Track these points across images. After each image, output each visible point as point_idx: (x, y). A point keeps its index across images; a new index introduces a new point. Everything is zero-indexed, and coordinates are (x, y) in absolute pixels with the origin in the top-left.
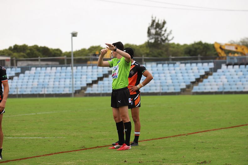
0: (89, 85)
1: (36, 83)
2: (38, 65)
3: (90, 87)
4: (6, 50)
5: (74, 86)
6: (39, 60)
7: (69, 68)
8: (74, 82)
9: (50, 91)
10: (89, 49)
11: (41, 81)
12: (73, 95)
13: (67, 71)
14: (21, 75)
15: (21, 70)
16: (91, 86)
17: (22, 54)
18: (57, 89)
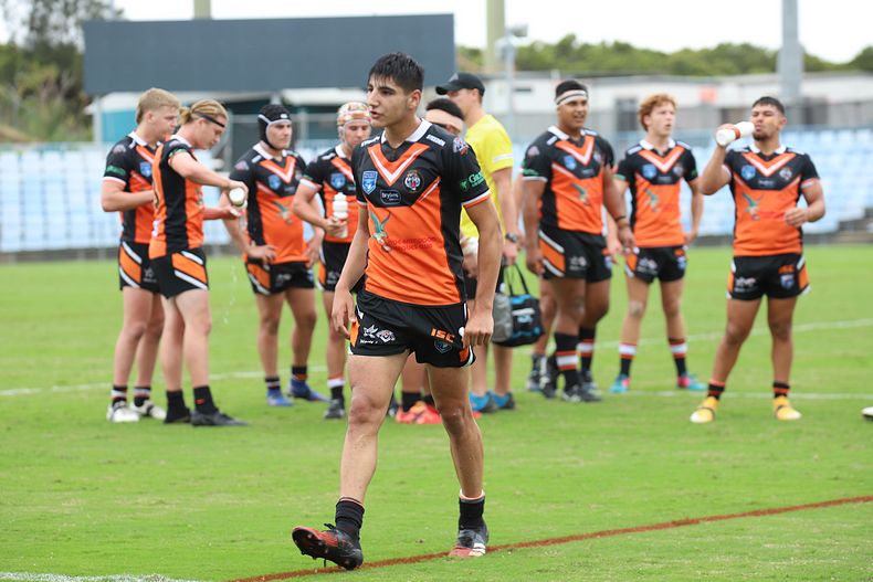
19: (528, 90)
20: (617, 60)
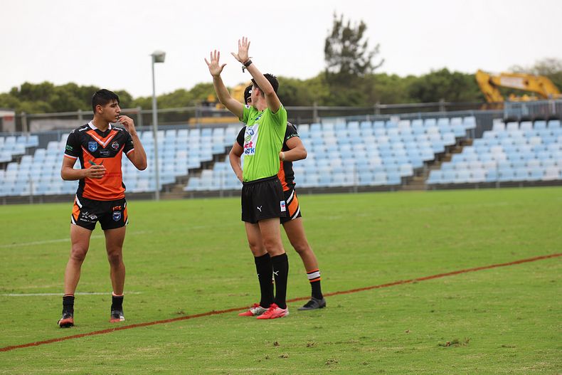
0: (195, 172)
3: (195, 176)
4: (4, 95)
5: (161, 174)
6: (81, 117)
7: (148, 135)
8: (160, 167)
10: (193, 91)
12: (157, 195)
13: (144, 140)
14: (40, 152)
15: (39, 140)
16: (198, 174)
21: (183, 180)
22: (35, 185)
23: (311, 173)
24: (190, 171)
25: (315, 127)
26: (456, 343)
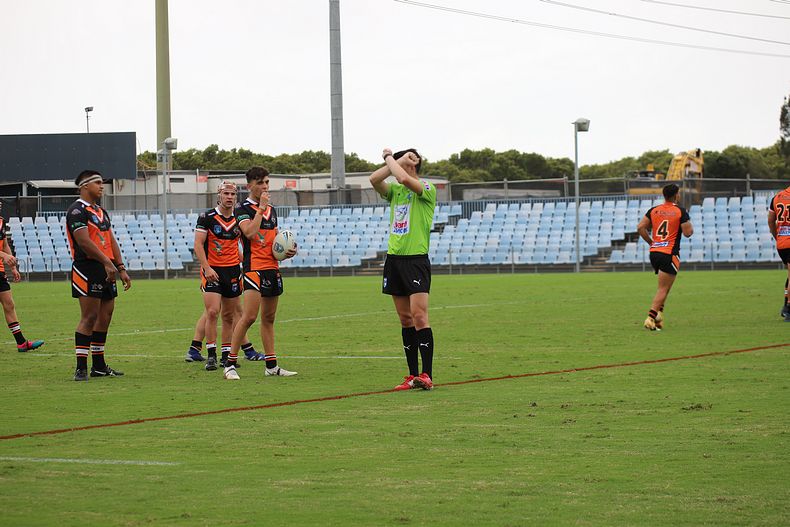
0: (618, 244)
1: (494, 240)
2: (503, 197)
3: (619, 249)
4: (444, 162)
5: (582, 245)
6: (506, 186)
7: (573, 205)
8: (582, 238)
9: (527, 258)
10: (641, 160)
11: (508, 234)
12: (578, 267)
13: (568, 211)
14: (463, 222)
15: (463, 209)
16: (622, 247)
17: (481, 171)
18: (544, 254)
19: (182, 180)
20: (242, 162)
21: (605, 253)
22: (454, 255)
23: (738, 247)
24: (613, 242)
25: (748, 199)
26: (699, 406)
